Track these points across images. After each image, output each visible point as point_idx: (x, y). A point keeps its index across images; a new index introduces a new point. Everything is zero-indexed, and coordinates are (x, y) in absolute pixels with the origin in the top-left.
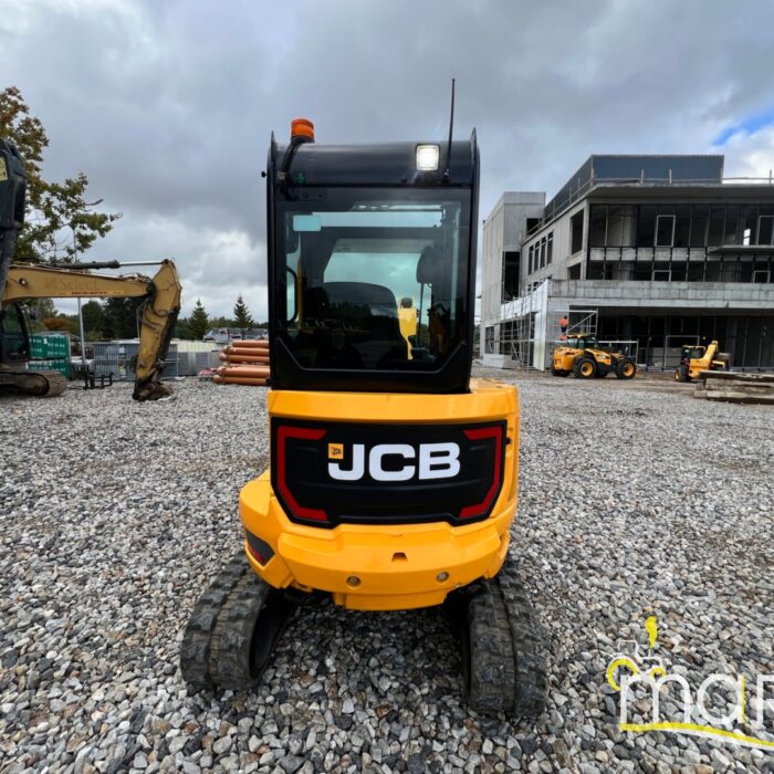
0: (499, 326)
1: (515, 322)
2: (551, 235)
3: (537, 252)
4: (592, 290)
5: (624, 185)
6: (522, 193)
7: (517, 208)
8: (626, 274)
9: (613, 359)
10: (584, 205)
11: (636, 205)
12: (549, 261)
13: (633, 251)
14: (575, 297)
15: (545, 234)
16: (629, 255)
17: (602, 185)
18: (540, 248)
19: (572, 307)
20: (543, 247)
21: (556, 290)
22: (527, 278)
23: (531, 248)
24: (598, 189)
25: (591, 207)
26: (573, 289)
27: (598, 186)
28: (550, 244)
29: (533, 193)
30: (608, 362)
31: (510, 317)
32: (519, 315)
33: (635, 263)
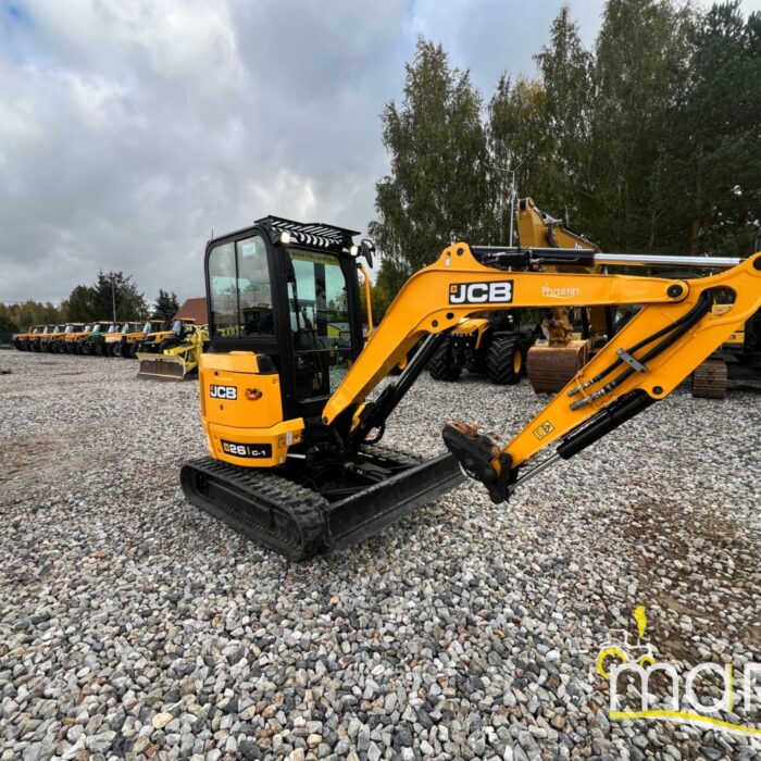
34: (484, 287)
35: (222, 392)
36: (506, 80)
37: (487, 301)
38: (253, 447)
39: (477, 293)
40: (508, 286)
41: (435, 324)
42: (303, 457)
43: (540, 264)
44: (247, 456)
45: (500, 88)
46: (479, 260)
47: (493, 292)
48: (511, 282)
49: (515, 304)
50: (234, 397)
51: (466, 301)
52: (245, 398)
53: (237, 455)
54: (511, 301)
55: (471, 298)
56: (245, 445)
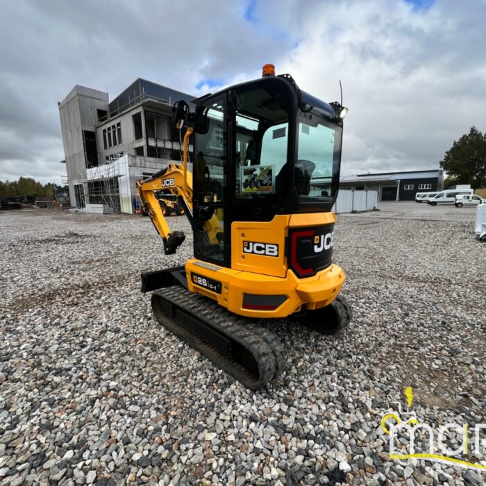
0: (87, 184)
1: (102, 182)
2: (119, 124)
3: (109, 134)
4: (154, 164)
5: (163, 103)
6: (90, 89)
7: (88, 99)
8: (168, 156)
9: (174, 204)
10: (140, 110)
11: (169, 117)
12: (120, 142)
13: (170, 143)
14: (145, 167)
15: (115, 123)
16: (169, 145)
17: (151, 100)
18: (111, 132)
19: (144, 174)
20: (114, 132)
21: (133, 161)
22: (103, 152)
23: (104, 131)
24: (149, 101)
25: (145, 112)
26: (143, 161)
27: (149, 99)
28: (119, 130)
29: (99, 92)
30: (172, 206)
31: (97, 177)
32: (105, 177)
33: (172, 150)
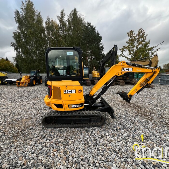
34: (128, 69)
35: (69, 92)
36: (49, 18)
37: (128, 71)
38: (80, 104)
39: (127, 69)
40: (132, 69)
41: (119, 74)
42: (88, 104)
43: (137, 66)
44: (78, 107)
45: (48, 19)
46: (127, 64)
47: (129, 69)
48: (132, 68)
49: (133, 72)
50: (75, 92)
51: (125, 71)
52: (78, 92)
53: (75, 108)
54: (132, 71)
55: (126, 70)
56: (78, 104)
